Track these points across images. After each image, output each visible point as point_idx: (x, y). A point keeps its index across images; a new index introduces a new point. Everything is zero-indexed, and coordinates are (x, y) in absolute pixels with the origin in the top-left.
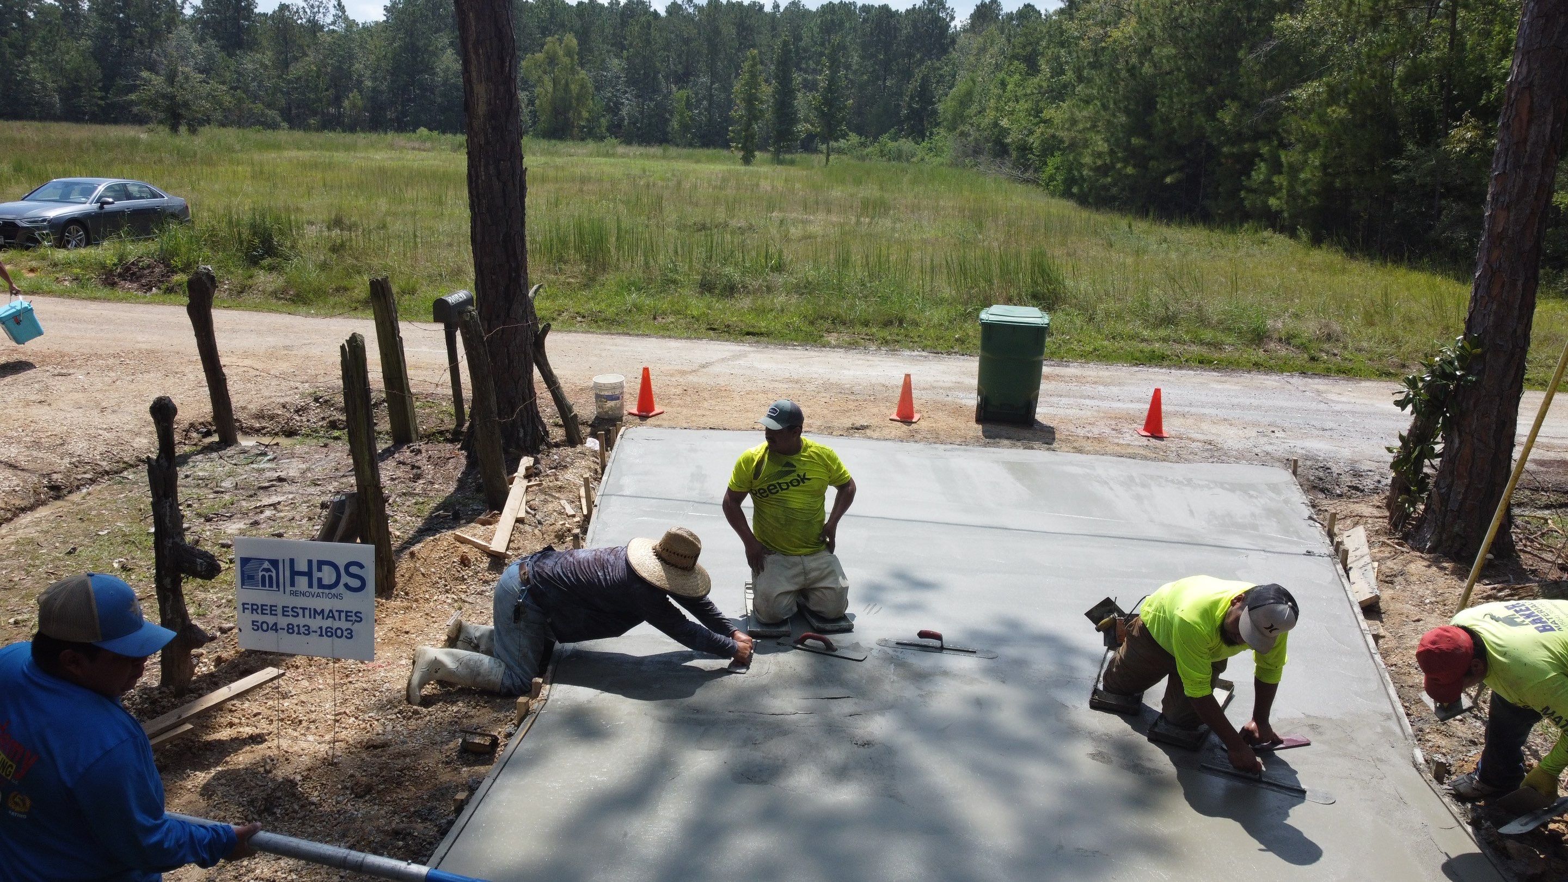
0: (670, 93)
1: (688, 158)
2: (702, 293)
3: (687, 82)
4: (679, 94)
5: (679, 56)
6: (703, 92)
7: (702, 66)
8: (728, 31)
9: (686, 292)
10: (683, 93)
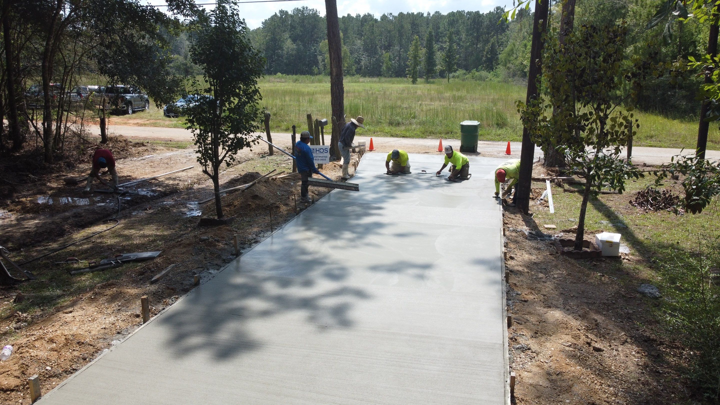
0: (382, 54)
1: (389, 82)
2: (389, 126)
3: (390, 49)
4: (386, 55)
5: (386, 38)
6: (396, 53)
7: (396, 42)
8: (407, 26)
9: (384, 125)
10: (388, 55)
